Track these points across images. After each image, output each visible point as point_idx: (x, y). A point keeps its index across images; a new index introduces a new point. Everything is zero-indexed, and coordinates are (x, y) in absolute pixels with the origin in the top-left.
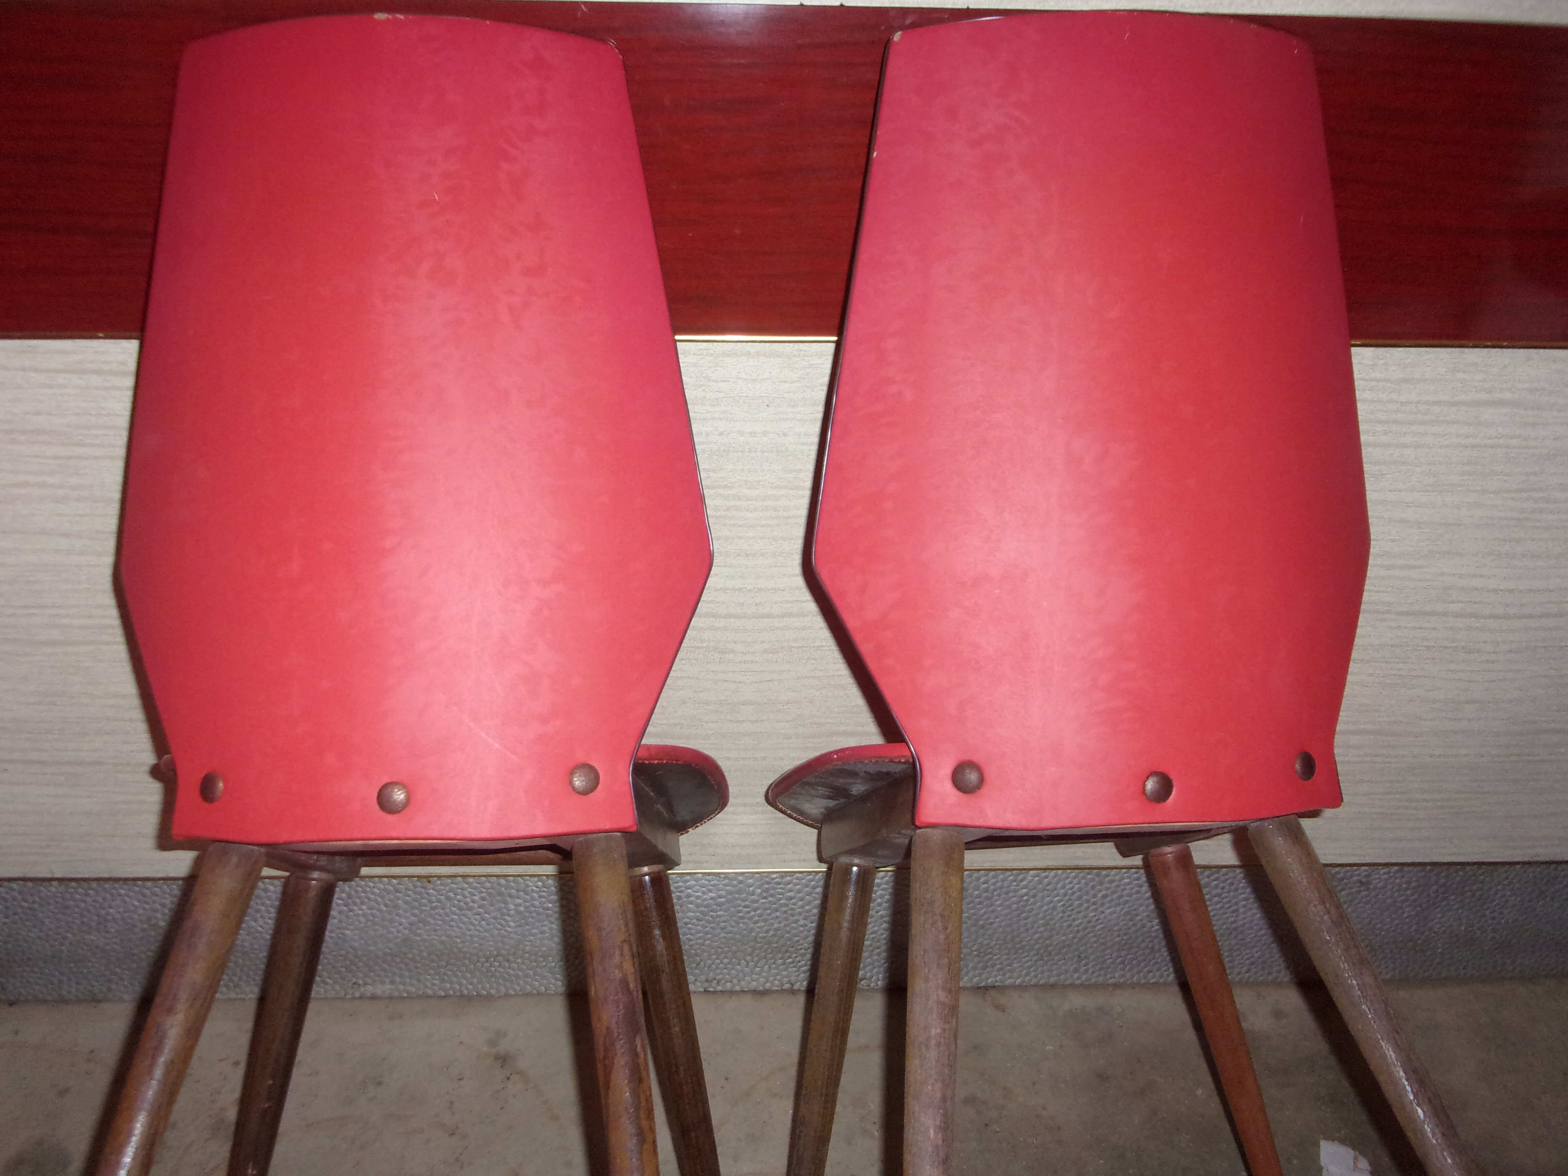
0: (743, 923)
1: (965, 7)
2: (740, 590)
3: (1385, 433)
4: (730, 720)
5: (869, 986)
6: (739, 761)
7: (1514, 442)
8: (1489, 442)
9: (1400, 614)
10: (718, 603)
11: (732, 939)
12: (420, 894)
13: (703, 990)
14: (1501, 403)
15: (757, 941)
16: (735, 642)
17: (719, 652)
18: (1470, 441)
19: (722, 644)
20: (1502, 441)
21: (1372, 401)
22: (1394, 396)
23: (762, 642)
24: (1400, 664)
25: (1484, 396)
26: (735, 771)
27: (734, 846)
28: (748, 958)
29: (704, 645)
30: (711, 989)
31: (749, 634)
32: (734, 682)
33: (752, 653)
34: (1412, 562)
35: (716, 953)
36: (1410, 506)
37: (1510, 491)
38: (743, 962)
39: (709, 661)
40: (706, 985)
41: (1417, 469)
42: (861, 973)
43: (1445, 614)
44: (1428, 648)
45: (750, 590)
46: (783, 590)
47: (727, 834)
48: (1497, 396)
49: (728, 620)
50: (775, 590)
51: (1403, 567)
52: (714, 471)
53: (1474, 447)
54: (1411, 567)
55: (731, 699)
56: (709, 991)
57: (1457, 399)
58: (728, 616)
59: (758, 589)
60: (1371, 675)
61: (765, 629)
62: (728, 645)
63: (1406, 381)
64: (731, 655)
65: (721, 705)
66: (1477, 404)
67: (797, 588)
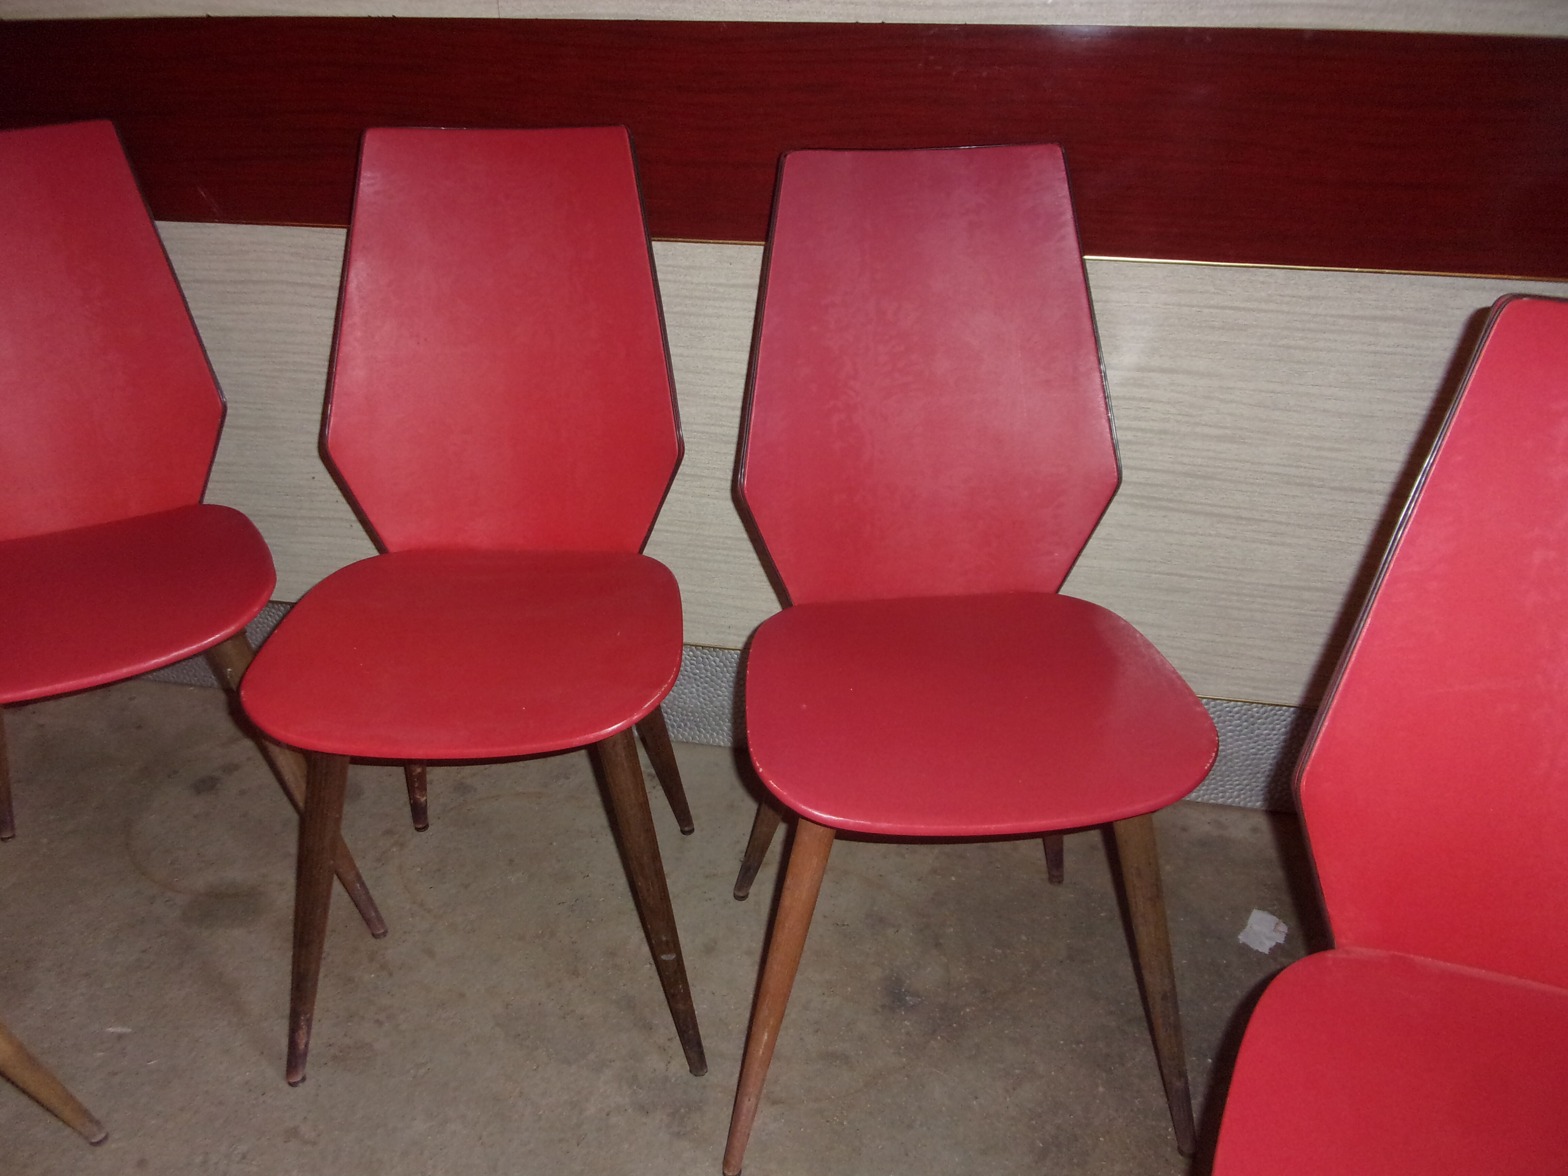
1: (964, 23)
3: (1302, 339)
7: (1410, 351)
8: (1388, 350)
9: (1333, 488)
14: (1393, 319)
18: (1372, 348)
20: (1399, 350)
21: (1288, 313)
22: (1306, 310)
24: (1339, 532)
25: (1378, 313)
34: (1337, 446)
36: (1330, 399)
37: (1411, 391)
41: (1333, 369)
43: (1370, 492)
44: (1360, 520)
48: (1390, 313)
51: (1332, 449)
53: (1375, 353)
54: (1339, 450)
57: (1357, 314)
60: (1315, 539)
63: (1313, 298)
66: (1375, 318)
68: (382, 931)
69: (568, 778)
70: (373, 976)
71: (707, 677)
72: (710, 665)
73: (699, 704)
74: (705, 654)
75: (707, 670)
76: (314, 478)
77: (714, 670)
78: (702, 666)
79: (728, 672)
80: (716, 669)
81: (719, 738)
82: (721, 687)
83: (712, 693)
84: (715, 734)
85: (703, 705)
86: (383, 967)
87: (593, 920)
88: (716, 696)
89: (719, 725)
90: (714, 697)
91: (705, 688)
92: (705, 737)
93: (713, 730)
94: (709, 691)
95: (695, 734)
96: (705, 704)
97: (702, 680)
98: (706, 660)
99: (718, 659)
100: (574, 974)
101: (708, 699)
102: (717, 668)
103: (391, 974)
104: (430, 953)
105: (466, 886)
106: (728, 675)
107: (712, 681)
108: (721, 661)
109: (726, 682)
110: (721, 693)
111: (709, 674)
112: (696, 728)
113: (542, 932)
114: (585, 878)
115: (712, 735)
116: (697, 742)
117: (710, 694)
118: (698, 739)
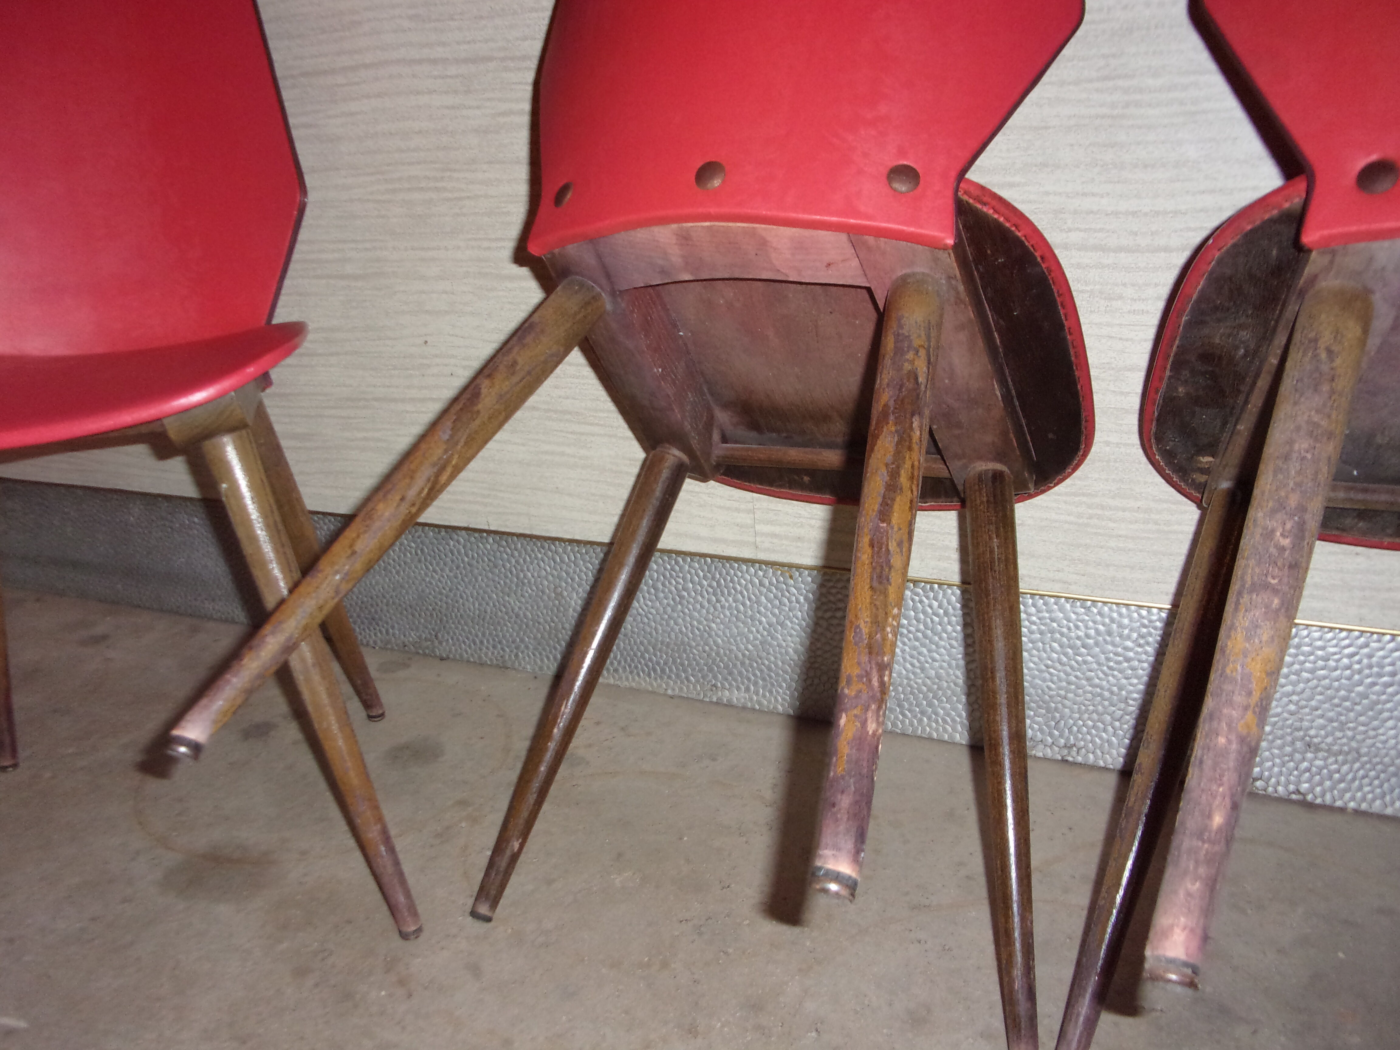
0: (1113, 676)
2: (1134, 214)
4: (1114, 392)
5: (1265, 790)
6: (1120, 448)
10: (1108, 231)
11: (1100, 695)
12: (782, 591)
13: (1060, 758)
15: (1128, 703)
16: (1124, 285)
17: (1105, 299)
19: (1109, 287)
23: (1156, 285)
26: (1115, 461)
27: (1108, 566)
28: (1117, 724)
29: (1088, 288)
30: (1070, 759)
31: (1141, 273)
32: (1121, 339)
33: (1143, 300)
35: (1079, 711)
38: (1110, 728)
39: (1093, 310)
40: (1065, 752)
42: (1257, 770)
45: (1146, 214)
46: (1185, 214)
47: (1102, 547)
49: (1117, 255)
50: (1176, 213)
52: (1114, 56)
55: (1116, 362)
56: (1067, 761)
58: (1120, 249)
59: (1156, 212)
61: (1160, 267)
62: (1116, 288)
64: (1119, 302)
65: (1104, 370)
67: (1201, 210)
68: (413, 928)
69: (714, 760)
70: (383, 993)
71: (918, 630)
72: (924, 612)
73: (904, 672)
74: (917, 595)
75: (918, 620)
76: (426, 342)
77: (929, 620)
78: (912, 613)
79: (949, 623)
80: (932, 619)
81: (930, 727)
82: (937, 646)
83: (925, 656)
84: (925, 719)
85: (911, 674)
86: (402, 982)
87: (730, 950)
88: (930, 661)
89: (930, 705)
90: (927, 662)
91: (915, 648)
92: (911, 724)
93: (923, 713)
94: (920, 654)
95: (896, 718)
96: (914, 673)
97: (911, 636)
98: (919, 604)
99: (935, 604)
100: (690, 1032)
101: (917, 664)
102: (935, 618)
103: (410, 996)
104: (475, 970)
105: (550, 882)
106: (949, 628)
107: (925, 636)
108: (940, 606)
109: (946, 639)
110: (938, 656)
111: (922, 627)
112: (898, 710)
113: (650, 960)
114: (725, 890)
115: (920, 721)
116: (899, 731)
117: (921, 657)
118: (901, 726)
